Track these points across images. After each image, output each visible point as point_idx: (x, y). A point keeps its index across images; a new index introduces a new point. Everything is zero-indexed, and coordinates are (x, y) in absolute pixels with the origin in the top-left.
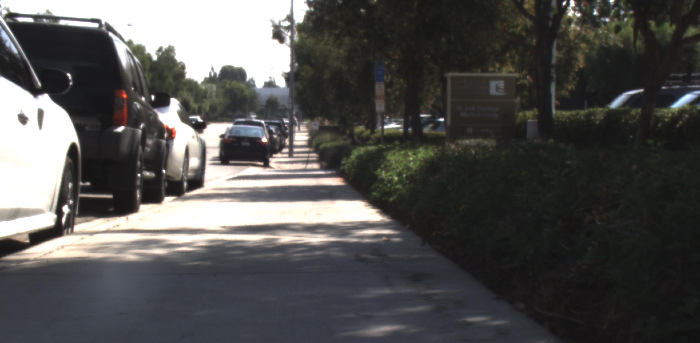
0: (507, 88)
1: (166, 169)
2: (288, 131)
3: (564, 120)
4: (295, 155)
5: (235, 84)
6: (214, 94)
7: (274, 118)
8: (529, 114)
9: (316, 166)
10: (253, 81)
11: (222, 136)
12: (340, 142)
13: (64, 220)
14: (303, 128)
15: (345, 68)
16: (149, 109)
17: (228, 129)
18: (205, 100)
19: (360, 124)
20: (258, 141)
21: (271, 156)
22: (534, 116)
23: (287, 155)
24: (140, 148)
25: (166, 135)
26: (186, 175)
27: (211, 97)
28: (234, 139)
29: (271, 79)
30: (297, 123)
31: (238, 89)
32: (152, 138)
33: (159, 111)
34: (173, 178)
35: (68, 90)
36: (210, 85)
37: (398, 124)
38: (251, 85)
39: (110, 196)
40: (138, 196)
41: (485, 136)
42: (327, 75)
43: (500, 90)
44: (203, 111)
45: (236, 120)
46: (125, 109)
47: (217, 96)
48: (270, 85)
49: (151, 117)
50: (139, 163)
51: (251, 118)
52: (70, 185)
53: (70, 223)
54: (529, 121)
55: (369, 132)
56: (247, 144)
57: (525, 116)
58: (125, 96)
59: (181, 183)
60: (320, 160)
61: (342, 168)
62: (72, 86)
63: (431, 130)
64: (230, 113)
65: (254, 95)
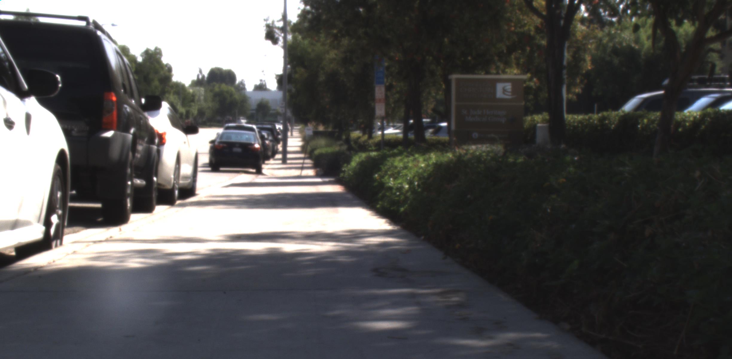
0: (514, 91)
1: (157, 176)
2: (280, 137)
3: (576, 124)
4: (289, 162)
5: (224, 87)
6: (202, 98)
7: (266, 123)
8: (538, 118)
9: (311, 172)
10: (244, 85)
11: (212, 142)
12: (336, 148)
13: (52, 231)
14: (296, 133)
15: (342, 71)
16: (139, 112)
17: (218, 134)
18: (193, 104)
19: (356, 130)
20: (250, 147)
21: (264, 163)
22: (544, 121)
23: (280, 162)
24: (131, 154)
25: (157, 141)
26: (178, 183)
27: (199, 100)
28: (225, 145)
29: (262, 82)
30: (290, 128)
31: (227, 92)
32: (141, 145)
33: (150, 115)
34: (164, 186)
35: (56, 93)
36: (198, 88)
37: (397, 129)
38: (241, 87)
39: (99, 205)
40: (129, 205)
41: (492, 141)
42: (322, 78)
43: (507, 93)
44: (191, 116)
45: (227, 125)
46: (115, 113)
47: (205, 100)
48: (261, 88)
49: (142, 121)
50: (129, 171)
51: (241, 123)
52: (59, 194)
53: (59, 235)
54: (539, 125)
55: (366, 137)
56: (238, 150)
57: (534, 120)
58: (114, 99)
59: (172, 191)
60: (315, 166)
61: (342, 175)
62: (62, 88)
63: (432, 135)
64: (219, 118)
65: (245, 99)
